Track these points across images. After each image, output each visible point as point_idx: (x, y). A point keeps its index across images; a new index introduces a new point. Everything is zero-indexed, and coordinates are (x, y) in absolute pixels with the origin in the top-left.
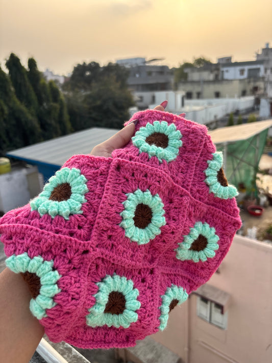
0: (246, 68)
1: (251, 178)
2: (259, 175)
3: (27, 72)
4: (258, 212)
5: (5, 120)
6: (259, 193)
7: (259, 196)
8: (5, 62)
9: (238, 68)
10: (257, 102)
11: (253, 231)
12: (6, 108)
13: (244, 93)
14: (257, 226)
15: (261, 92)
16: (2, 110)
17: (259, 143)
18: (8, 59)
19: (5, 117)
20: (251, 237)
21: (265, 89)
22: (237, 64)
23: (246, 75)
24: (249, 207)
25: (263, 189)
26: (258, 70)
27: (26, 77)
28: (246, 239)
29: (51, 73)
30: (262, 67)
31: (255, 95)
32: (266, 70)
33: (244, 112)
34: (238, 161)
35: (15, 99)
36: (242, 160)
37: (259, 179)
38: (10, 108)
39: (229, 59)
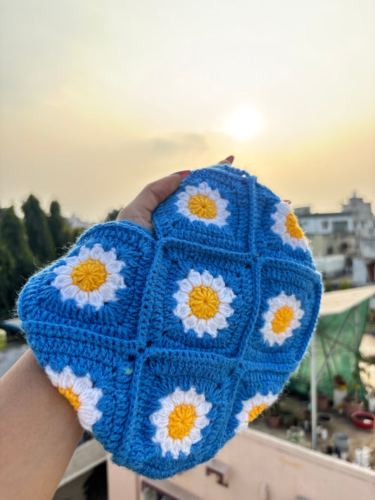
0: (330, 220)
1: (353, 369)
2: (362, 365)
3: (47, 218)
4: (367, 422)
5: (9, 278)
6: (366, 392)
7: (367, 397)
8: (21, 204)
9: (319, 221)
10: (349, 262)
11: (364, 454)
12: (13, 262)
13: (330, 251)
14: (368, 445)
15: (351, 250)
16: (8, 264)
17: (358, 318)
18: (26, 200)
19: (11, 272)
20: (361, 465)
21: (357, 247)
22: (317, 216)
23: (330, 229)
24: (353, 415)
25: (371, 387)
26: (345, 223)
27: (45, 223)
28: (354, 466)
29: (78, 220)
30: (350, 220)
31: (344, 254)
32: (355, 224)
33: (332, 275)
34: (332, 343)
35: (27, 249)
36: (336, 342)
37: (363, 370)
38: (19, 262)
39: (307, 209)
